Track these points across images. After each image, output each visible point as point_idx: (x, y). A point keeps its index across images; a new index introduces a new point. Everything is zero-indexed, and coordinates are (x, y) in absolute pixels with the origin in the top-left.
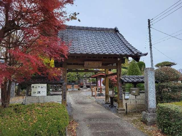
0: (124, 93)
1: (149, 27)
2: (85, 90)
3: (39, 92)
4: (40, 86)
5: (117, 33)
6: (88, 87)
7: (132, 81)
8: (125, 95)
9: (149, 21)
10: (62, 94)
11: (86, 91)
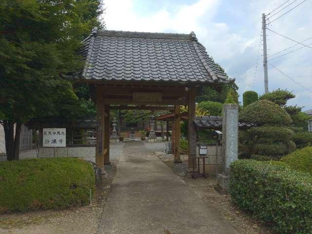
0: (199, 145)
1: (264, 28)
2: (152, 140)
3: (54, 141)
4: (55, 131)
5: (194, 42)
6: (158, 135)
7: (212, 125)
8: (200, 148)
9: (264, 17)
10: (95, 146)
11: (155, 142)
